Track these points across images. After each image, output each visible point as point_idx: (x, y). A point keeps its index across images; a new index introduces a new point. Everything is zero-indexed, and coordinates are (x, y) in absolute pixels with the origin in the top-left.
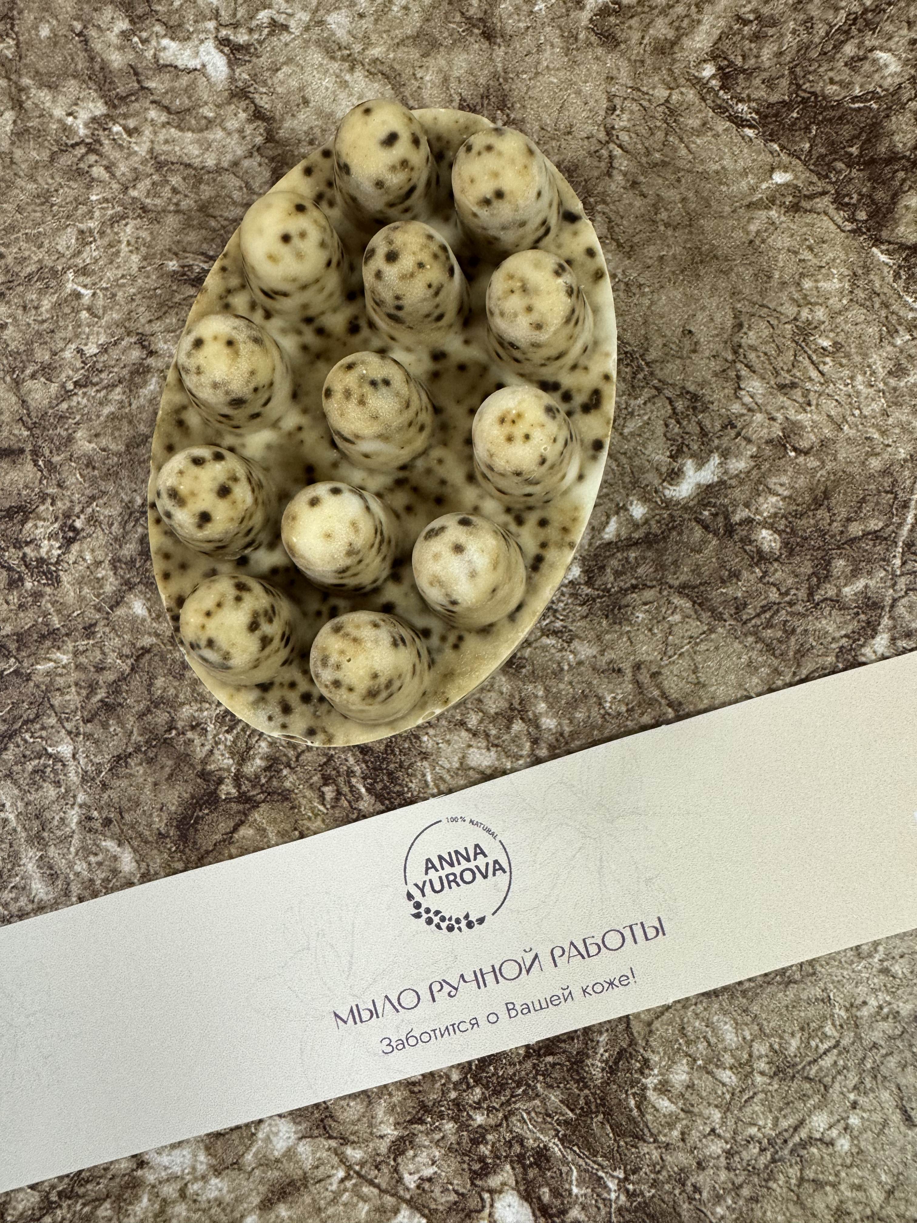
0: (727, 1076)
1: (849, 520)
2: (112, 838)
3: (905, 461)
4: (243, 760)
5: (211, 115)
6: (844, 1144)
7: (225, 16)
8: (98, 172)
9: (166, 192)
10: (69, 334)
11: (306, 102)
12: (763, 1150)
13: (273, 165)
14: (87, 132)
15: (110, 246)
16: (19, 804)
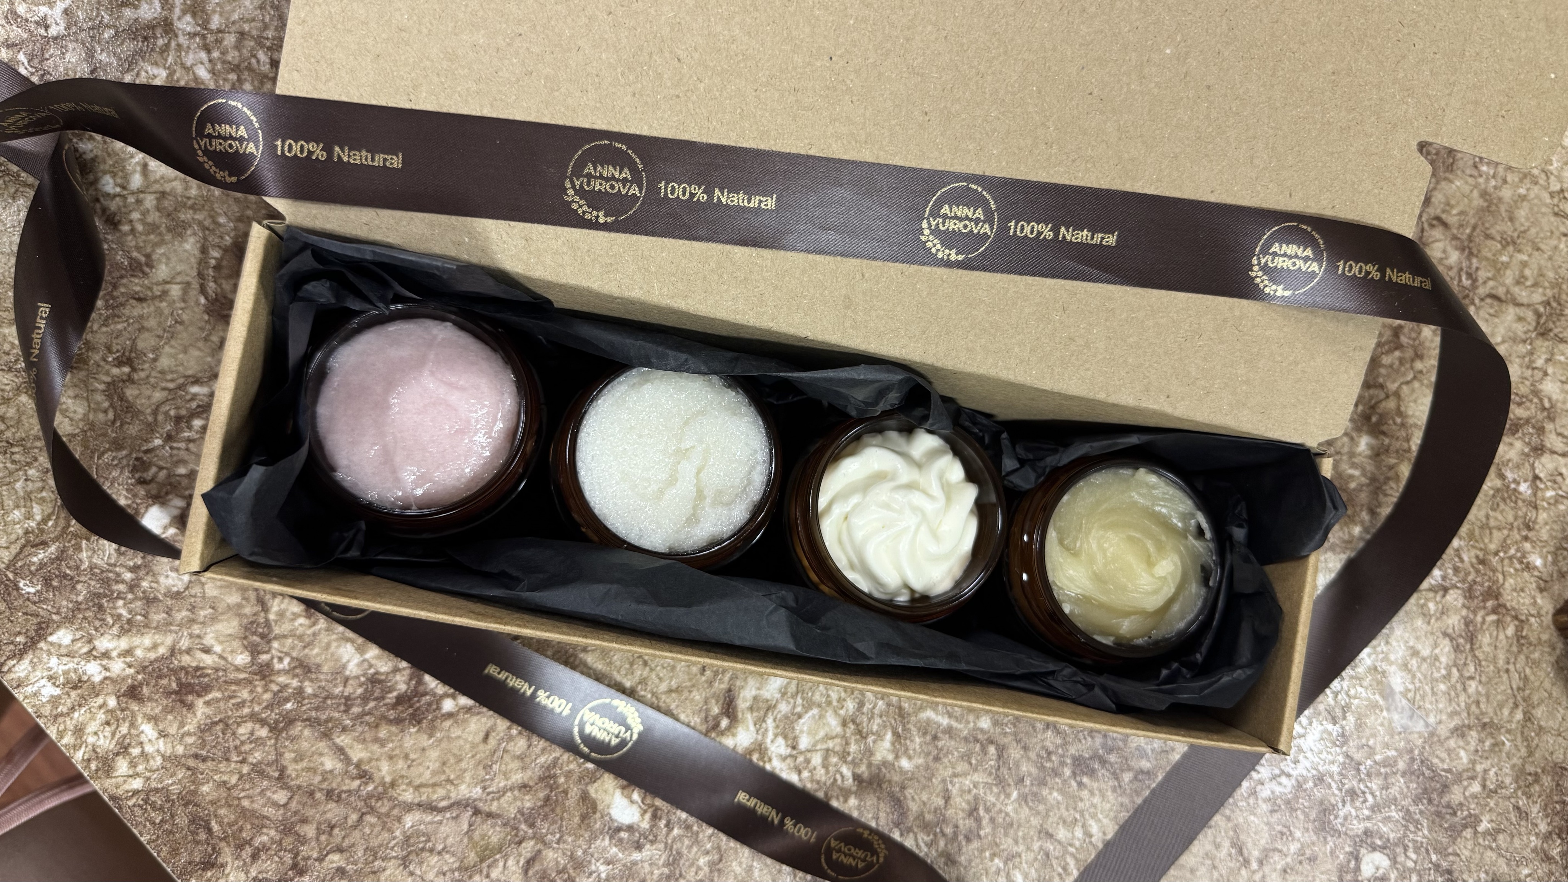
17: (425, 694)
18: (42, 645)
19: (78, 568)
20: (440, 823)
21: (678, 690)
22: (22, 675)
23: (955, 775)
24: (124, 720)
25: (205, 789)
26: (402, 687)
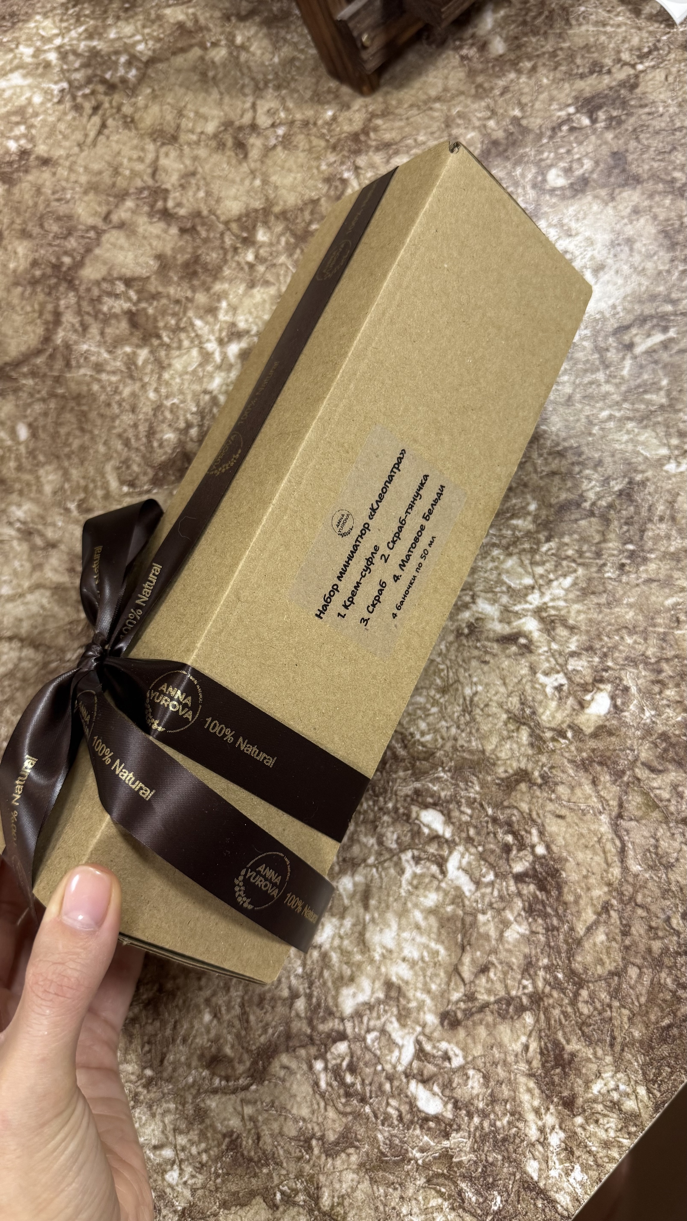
17: (534, 869)
18: (541, 1185)
19: (475, 1162)
20: (633, 843)
21: (503, 679)
22: (568, 1198)
23: (536, 471)
24: (591, 1108)
25: (637, 1034)
26: (532, 887)
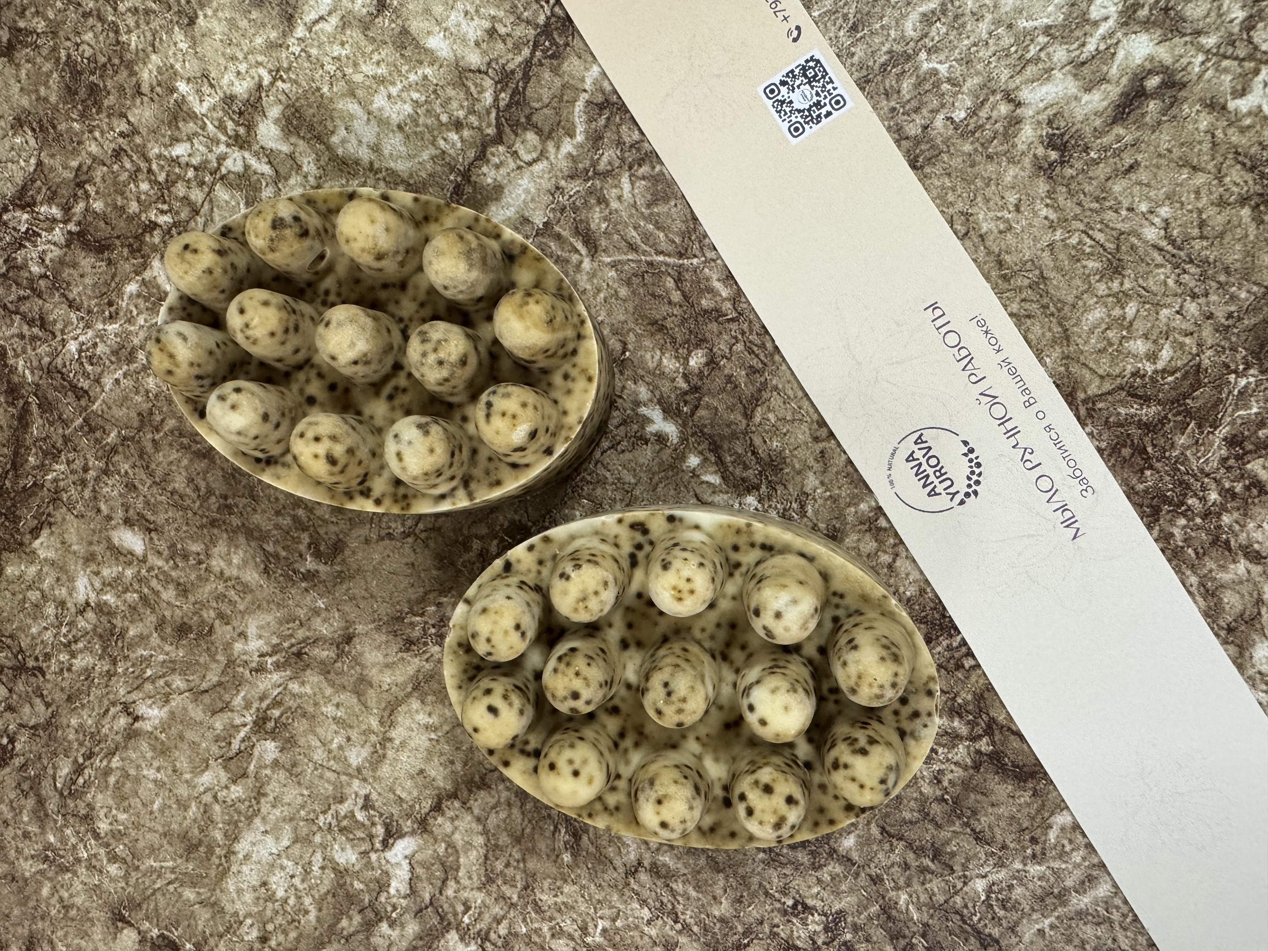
0: (1131, 309)
1: (670, 303)
2: (1046, 834)
3: (617, 270)
4: (957, 736)
5: (443, 845)
6: (1165, 211)
7: (365, 846)
8: (503, 930)
9: (510, 872)
10: (635, 933)
11: (421, 771)
12: (1185, 272)
13: (474, 789)
14: (473, 942)
15: (559, 911)
16: (1034, 917)
